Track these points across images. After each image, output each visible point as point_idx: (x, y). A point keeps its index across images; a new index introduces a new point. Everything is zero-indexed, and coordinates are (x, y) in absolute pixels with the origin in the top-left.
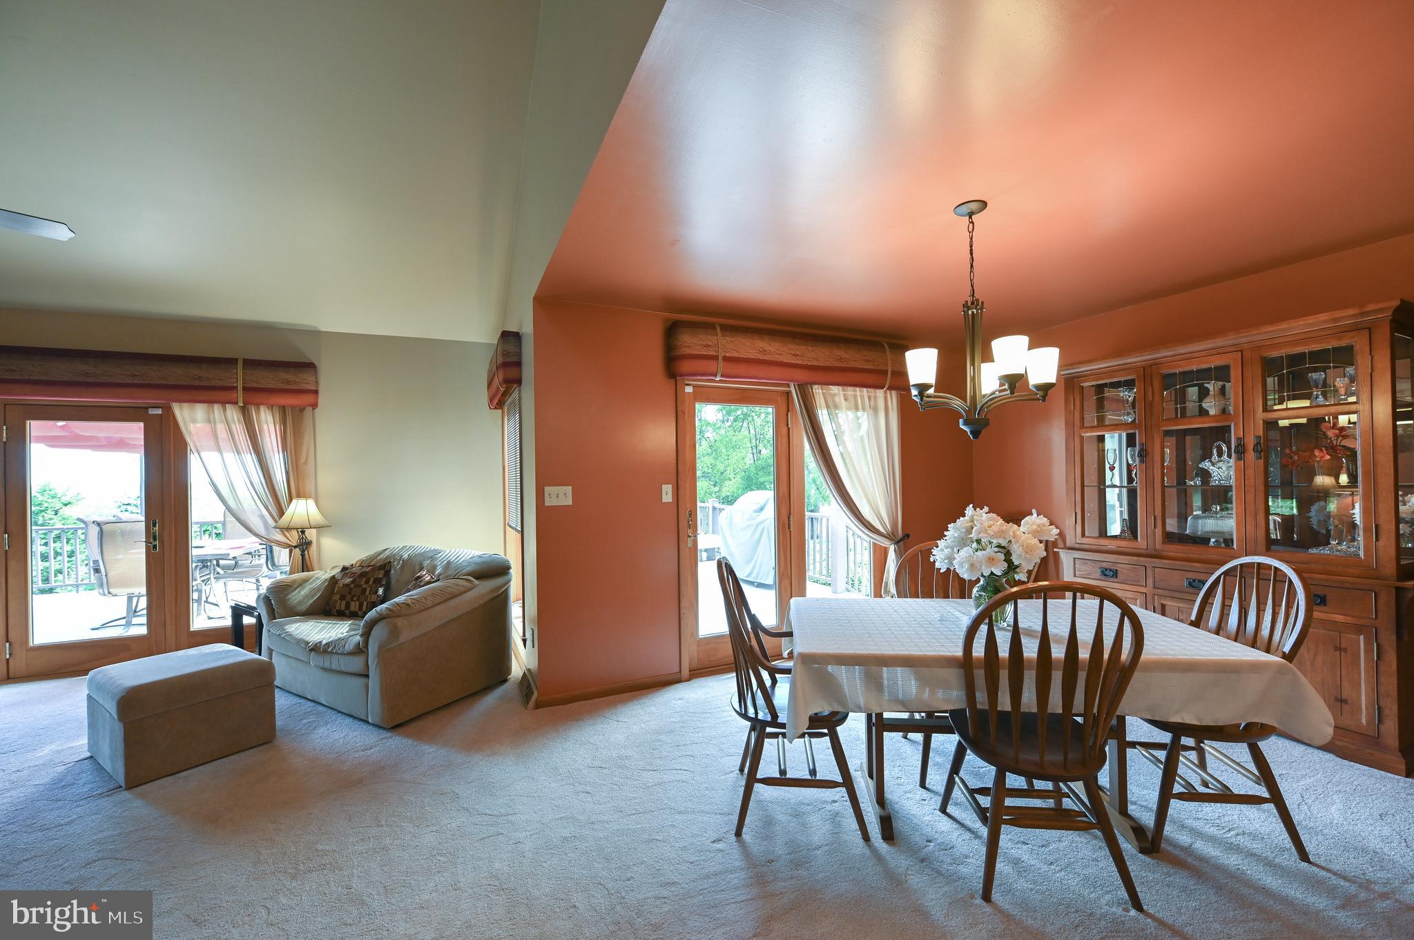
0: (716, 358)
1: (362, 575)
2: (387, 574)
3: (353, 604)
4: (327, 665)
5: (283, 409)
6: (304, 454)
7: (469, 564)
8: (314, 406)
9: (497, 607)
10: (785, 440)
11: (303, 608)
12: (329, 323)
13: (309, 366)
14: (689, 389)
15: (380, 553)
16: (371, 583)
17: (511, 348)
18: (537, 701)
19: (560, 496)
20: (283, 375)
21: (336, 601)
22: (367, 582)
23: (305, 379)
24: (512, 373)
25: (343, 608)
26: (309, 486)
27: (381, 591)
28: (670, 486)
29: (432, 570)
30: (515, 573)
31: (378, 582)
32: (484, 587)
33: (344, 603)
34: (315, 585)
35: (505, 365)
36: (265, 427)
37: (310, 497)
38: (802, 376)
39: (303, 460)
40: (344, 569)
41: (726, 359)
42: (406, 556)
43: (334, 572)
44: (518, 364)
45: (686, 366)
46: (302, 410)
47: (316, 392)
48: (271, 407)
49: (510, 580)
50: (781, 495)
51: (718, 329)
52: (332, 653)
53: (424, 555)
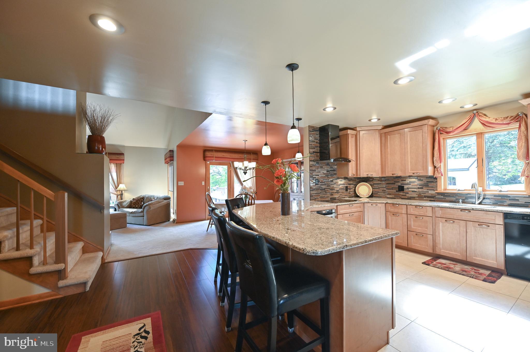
0: (213, 157)
1: (138, 200)
2: (144, 200)
3: (136, 206)
4: (133, 216)
5: (117, 164)
6: (121, 173)
7: (162, 197)
8: (124, 163)
9: (168, 205)
10: (230, 173)
11: (125, 206)
12: (127, 144)
13: (123, 154)
14: (208, 163)
15: (141, 196)
16: (140, 201)
17: (171, 153)
18: (176, 222)
19: (181, 183)
20: (117, 156)
21: (132, 205)
22: (139, 201)
23: (121, 157)
24: (172, 159)
25: (134, 207)
26: (122, 181)
27: (142, 203)
28: (204, 182)
29: (154, 198)
30: (172, 199)
31: (142, 201)
32: (166, 201)
33: (134, 205)
34: (127, 202)
35: (170, 157)
36: (112, 167)
37: (124, 184)
38: (232, 160)
39: (121, 176)
40: (133, 199)
41: (215, 157)
42: (147, 196)
43: (131, 200)
44: (173, 157)
45: (207, 159)
46: (121, 164)
47: (124, 160)
48: (114, 163)
49: (170, 201)
50: (229, 184)
51: (214, 151)
52: (135, 213)
53: (151, 196)
